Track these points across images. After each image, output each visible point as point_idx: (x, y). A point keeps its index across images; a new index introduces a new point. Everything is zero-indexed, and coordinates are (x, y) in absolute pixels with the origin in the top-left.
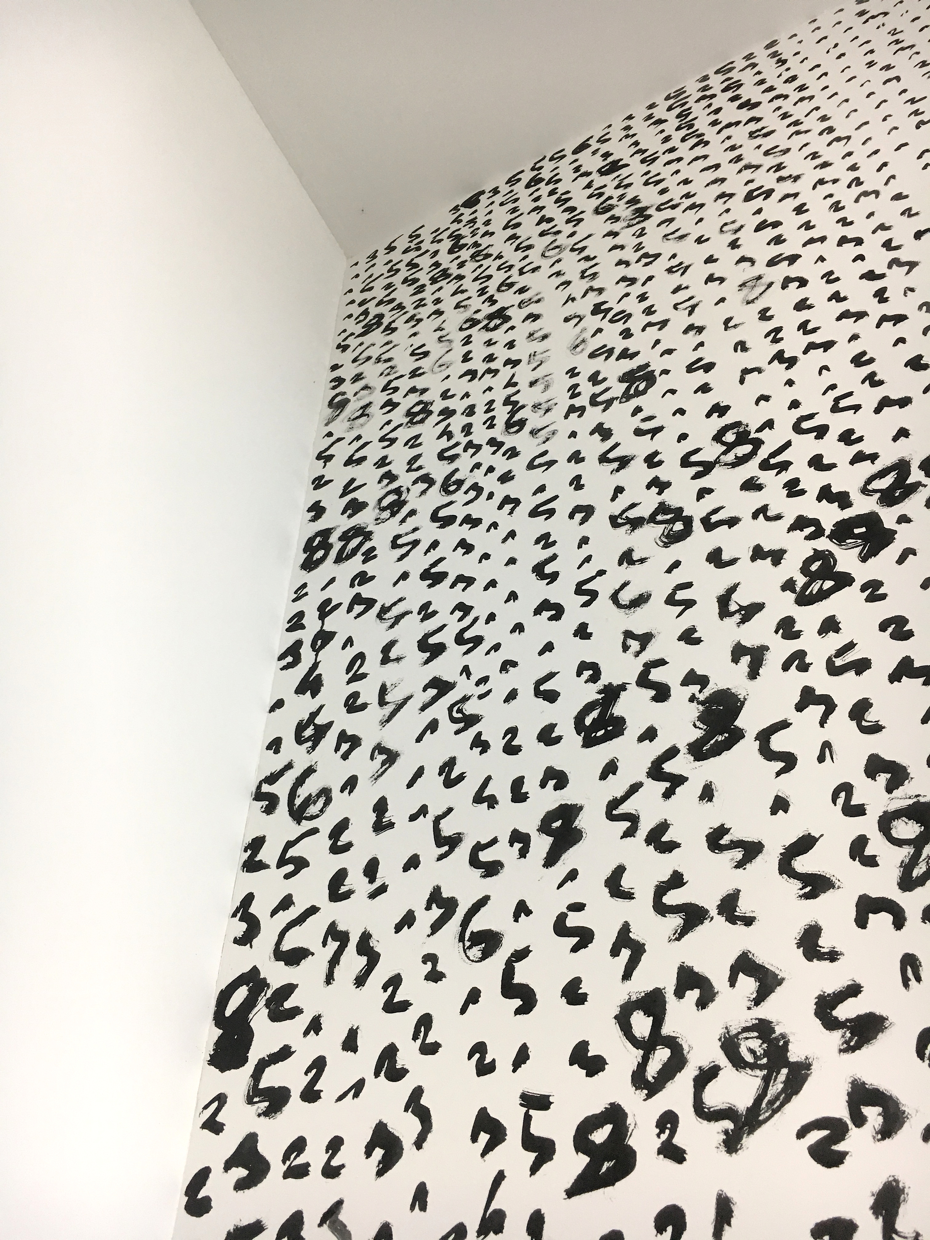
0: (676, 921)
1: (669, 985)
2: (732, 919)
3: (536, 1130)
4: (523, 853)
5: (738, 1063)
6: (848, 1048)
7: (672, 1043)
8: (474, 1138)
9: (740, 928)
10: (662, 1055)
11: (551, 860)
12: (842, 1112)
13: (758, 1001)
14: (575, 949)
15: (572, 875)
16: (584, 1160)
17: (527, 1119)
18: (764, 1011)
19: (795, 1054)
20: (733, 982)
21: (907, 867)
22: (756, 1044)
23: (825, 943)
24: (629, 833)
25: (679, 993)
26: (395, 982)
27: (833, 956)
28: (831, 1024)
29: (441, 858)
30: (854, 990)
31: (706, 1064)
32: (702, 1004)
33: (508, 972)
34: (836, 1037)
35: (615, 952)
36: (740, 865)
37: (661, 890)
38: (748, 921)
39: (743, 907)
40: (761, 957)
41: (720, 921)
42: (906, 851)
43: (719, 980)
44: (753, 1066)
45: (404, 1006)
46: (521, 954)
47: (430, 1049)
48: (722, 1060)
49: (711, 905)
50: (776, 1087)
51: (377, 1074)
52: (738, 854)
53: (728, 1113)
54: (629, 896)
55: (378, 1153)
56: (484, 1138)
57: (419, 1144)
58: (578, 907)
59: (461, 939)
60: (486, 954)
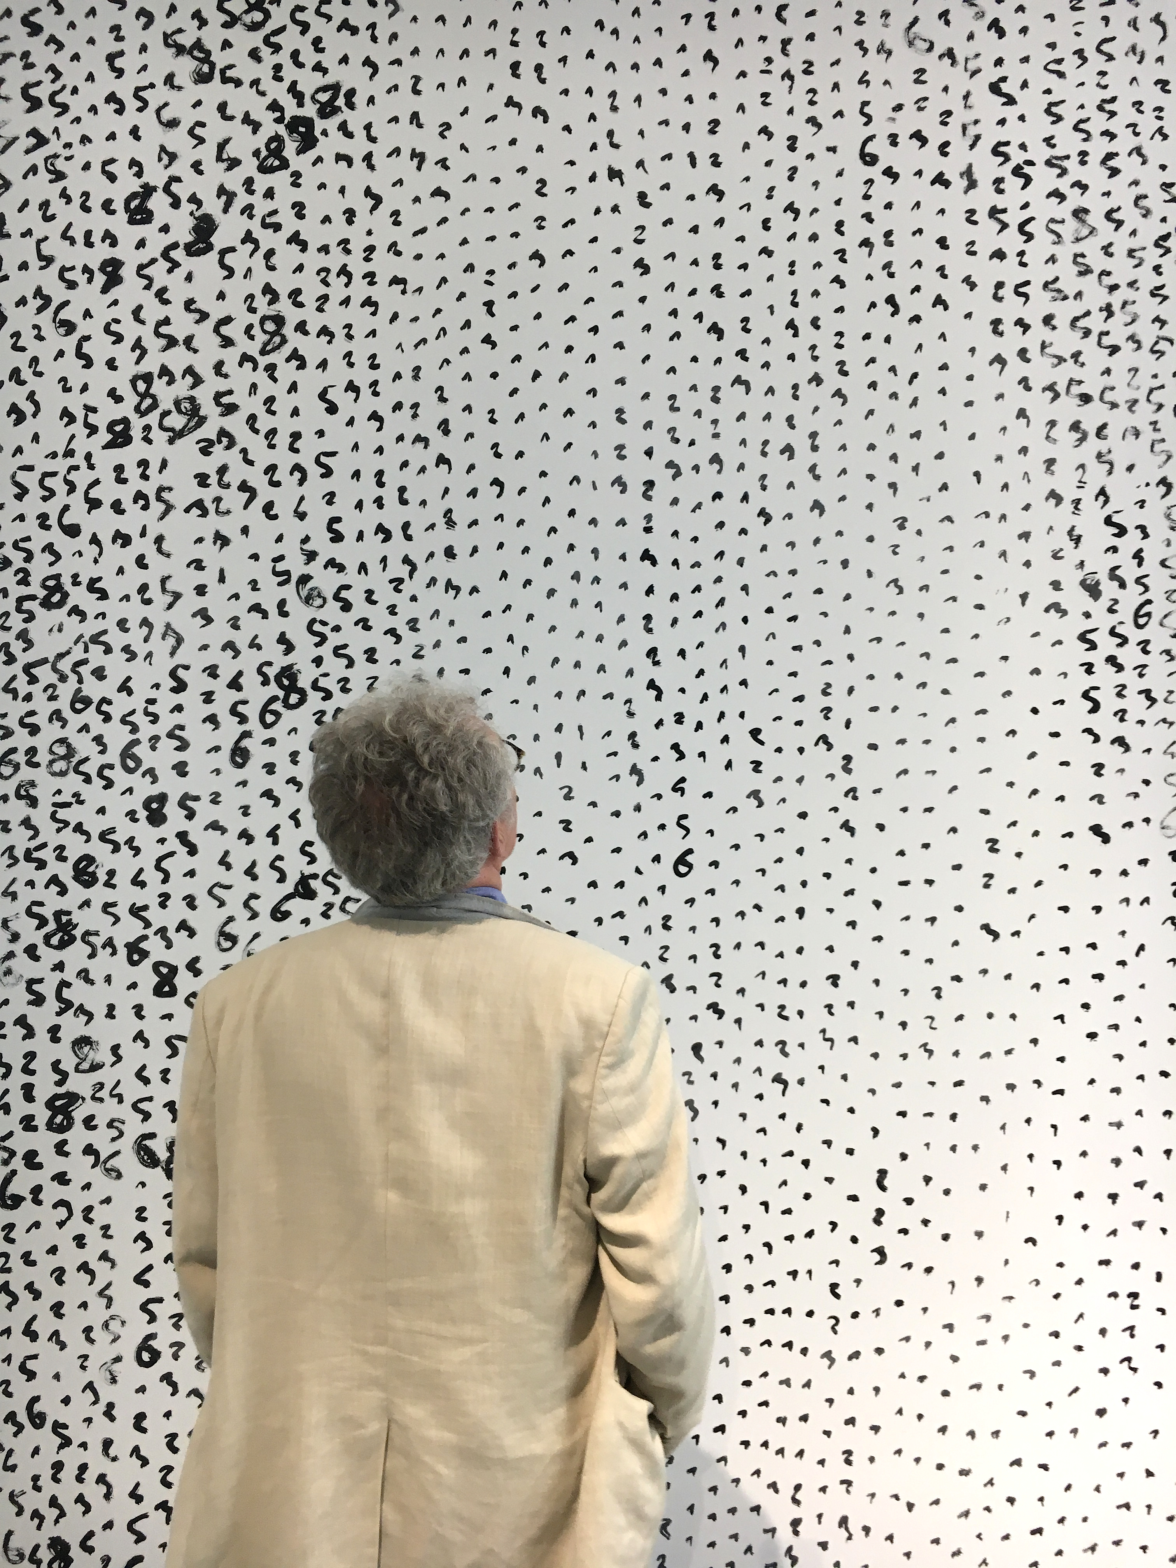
0: (163, 342)
1: (156, 372)
2: (189, 348)
3: (90, 420)
4: (90, 281)
5: (179, 411)
6: (223, 415)
7: (154, 397)
8: (61, 419)
9: (191, 353)
10: (148, 401)
11: (105, 290)
12: (214, 437)
13: (192, 388)
14: (114, 343)
15: (115, 303)
16: (110, 437)
17: (86, 416)
18: (193, 393)
19: (202, 413)
20: (183, 377)
21: (266, 344)
22: (188, 405)
23: (224, 370)
24: (147, 287)
25: (160, 377)
26: (17, 335)
27: (226, 376)
28: (218, 404)
29: (42, 268)
30: (230, 392)
31: (166, 409)
32: (169, 383)
33: (79, 347)
34: (219, 410)
35: (133, 350)
36: (197, 322)
37: (159, 324)
38: (195, 351)
39: (195, 344)
40: (198, 370)
41: (183, 347)
42: (268, 337)
43: (178, 375)
44: (185, 414)
45: (23, 349)
46: (87, 338)
47: (40, 374)
48: (173, 409)
49: (181, 338)
50: (192, 424)
51: (10, 380)
52: (197, 316)
53: (172, 430)
54: (143, 322)
55: (14, 416)
56: (66, 419)
57: (35, 415)
58: (117, 321)
59: (54, 321)
60: (68, 333)
